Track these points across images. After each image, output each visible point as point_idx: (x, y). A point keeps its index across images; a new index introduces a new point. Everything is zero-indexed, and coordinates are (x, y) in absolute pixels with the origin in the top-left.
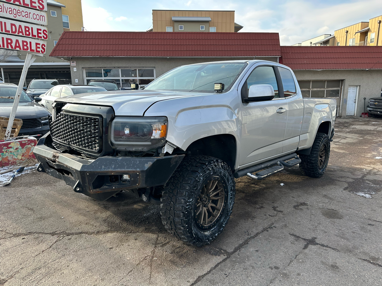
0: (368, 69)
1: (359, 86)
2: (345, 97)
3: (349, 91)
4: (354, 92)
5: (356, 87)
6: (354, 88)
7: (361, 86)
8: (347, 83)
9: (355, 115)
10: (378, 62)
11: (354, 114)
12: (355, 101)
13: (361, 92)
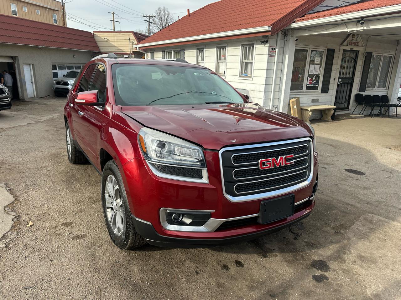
0: (40, 47)
1: (32, 64)
2: (22, 78)
3: (24, 69)
4: (28, 71)
5: (29, 66)
6: (27, 67)
7: (35, 64)
8: (21, 61)
9: (36, 97)
10: (49, 40)
11: (34, 96)
12: (31, 81)
13: (36, 71)
